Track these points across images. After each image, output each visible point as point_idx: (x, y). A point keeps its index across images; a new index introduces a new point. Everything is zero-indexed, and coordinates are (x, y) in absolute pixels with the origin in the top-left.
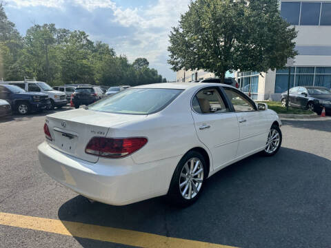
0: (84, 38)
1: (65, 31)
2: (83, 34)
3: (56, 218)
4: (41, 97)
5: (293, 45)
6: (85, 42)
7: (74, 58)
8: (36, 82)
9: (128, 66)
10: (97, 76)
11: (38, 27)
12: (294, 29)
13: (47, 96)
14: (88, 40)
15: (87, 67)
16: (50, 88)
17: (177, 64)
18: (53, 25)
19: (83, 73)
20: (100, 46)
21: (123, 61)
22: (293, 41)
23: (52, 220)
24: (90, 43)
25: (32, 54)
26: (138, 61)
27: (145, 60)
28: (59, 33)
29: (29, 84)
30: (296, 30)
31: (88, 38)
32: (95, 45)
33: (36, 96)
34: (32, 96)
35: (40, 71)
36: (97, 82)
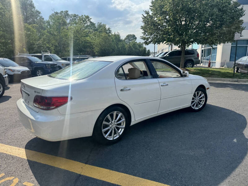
0: (88, 20)
1: (75, 16)
2: (88, 17)
6: (89, 24)
7: (79, 36)
8: (49, 54)
9: (121, 41)
10: (96, 49)
11: (57, 13)
12: (242, 9)
14: (91, 22)
15: (88, 43)
16: (59, 58)
17: (148, 39)
18: (67, 11)
19: (85, 47)
20: (100, 26)
21: (117, 37)
22: (241, 19)
24: (93, 24)
25: (50, 33)
26: (128, 37)
27: (134, 36)
28: (71, 17)
29: (45, 56)
30: (244, 9)
31: (91, 20)
32: (96, 25)
33: (48, 64)
34: (45, 64)
35: (56, 46)
36: (96, 53)
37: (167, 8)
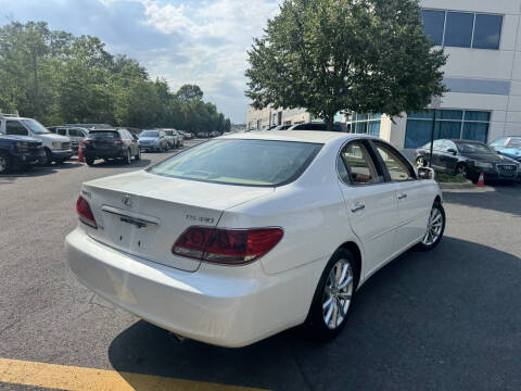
0: (98, 47)
1: (64, 35)
2: (96, 41)
3: (107, 368)
4: (30, 144)
5: (439, 75)
6: (99, 55)
7: (82, 80)
8: (19, 118)
9: (170, 96)
10: (120, 112)
11: (18, 25)
12: (442, 52)
13: (40, 144)
14: (104, 53)
15: (103, 97)
16: (45, 130)
17: (260, 97)
18: (44, 24)
19: (97, 106)
20: (123, 62)
21: (162, 88)
22: (440, 70)
23: (102, 371)
24: (108, 57)
25: (8, 70)
26: (185, 89)
27: (197, 89)
28: (55, 37)
29: (8, 122)
30: (445, 54)
31: (105, 49)
32: (115, 60)
33: (22, 142)
34: (14, 142)
35: (21, 101)
36: (119, 121)
37: (311, 37)
